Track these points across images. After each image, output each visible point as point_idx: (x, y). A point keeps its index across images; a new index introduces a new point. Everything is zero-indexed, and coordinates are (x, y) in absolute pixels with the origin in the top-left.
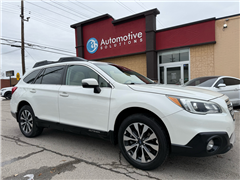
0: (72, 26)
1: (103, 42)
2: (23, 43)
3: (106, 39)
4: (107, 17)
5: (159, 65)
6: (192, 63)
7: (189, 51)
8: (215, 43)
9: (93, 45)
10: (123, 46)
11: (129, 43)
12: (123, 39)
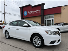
0: (19, 8)
1: (28, 12)
2: (5, 12)
3: (29, 11)
4: (30, 5)
5: (45, 19)
6: (54, 19)
7: (53, 15)
8: (61, 13)
9: (26, 13)
10: (34, 14)
11: (36, 13)
12: (34, 11)
